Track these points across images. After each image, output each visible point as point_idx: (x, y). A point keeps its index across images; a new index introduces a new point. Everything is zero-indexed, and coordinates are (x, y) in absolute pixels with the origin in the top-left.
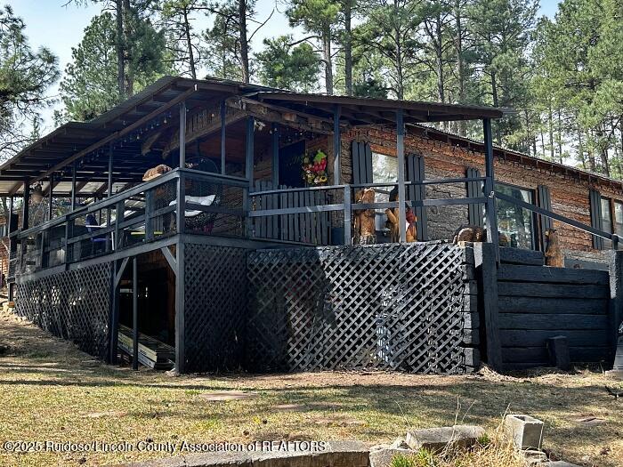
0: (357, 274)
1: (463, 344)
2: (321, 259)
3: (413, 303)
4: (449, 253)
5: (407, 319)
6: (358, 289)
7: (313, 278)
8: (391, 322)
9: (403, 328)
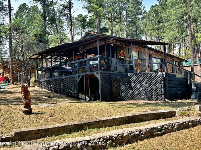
0: (137, 79)
1: (161, 94)
2: (129, 76)
3: (150, 85)
4: (158, 75)
5: (149, 89)
6: (138, 83)
7: (127, 80)
8: (145, 89)
9: (148, 91)
